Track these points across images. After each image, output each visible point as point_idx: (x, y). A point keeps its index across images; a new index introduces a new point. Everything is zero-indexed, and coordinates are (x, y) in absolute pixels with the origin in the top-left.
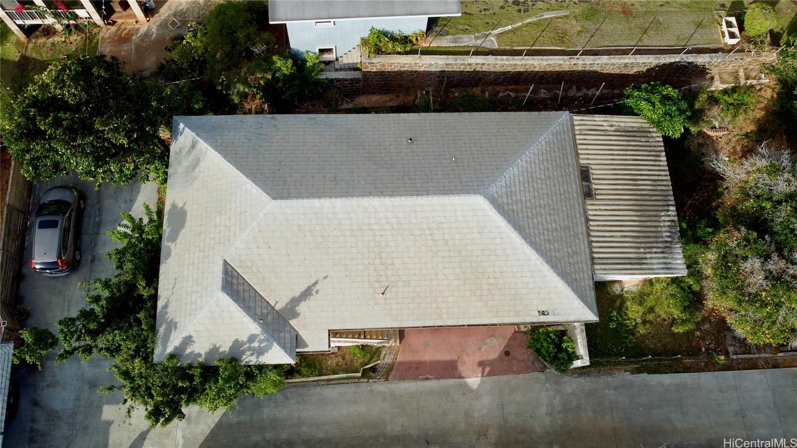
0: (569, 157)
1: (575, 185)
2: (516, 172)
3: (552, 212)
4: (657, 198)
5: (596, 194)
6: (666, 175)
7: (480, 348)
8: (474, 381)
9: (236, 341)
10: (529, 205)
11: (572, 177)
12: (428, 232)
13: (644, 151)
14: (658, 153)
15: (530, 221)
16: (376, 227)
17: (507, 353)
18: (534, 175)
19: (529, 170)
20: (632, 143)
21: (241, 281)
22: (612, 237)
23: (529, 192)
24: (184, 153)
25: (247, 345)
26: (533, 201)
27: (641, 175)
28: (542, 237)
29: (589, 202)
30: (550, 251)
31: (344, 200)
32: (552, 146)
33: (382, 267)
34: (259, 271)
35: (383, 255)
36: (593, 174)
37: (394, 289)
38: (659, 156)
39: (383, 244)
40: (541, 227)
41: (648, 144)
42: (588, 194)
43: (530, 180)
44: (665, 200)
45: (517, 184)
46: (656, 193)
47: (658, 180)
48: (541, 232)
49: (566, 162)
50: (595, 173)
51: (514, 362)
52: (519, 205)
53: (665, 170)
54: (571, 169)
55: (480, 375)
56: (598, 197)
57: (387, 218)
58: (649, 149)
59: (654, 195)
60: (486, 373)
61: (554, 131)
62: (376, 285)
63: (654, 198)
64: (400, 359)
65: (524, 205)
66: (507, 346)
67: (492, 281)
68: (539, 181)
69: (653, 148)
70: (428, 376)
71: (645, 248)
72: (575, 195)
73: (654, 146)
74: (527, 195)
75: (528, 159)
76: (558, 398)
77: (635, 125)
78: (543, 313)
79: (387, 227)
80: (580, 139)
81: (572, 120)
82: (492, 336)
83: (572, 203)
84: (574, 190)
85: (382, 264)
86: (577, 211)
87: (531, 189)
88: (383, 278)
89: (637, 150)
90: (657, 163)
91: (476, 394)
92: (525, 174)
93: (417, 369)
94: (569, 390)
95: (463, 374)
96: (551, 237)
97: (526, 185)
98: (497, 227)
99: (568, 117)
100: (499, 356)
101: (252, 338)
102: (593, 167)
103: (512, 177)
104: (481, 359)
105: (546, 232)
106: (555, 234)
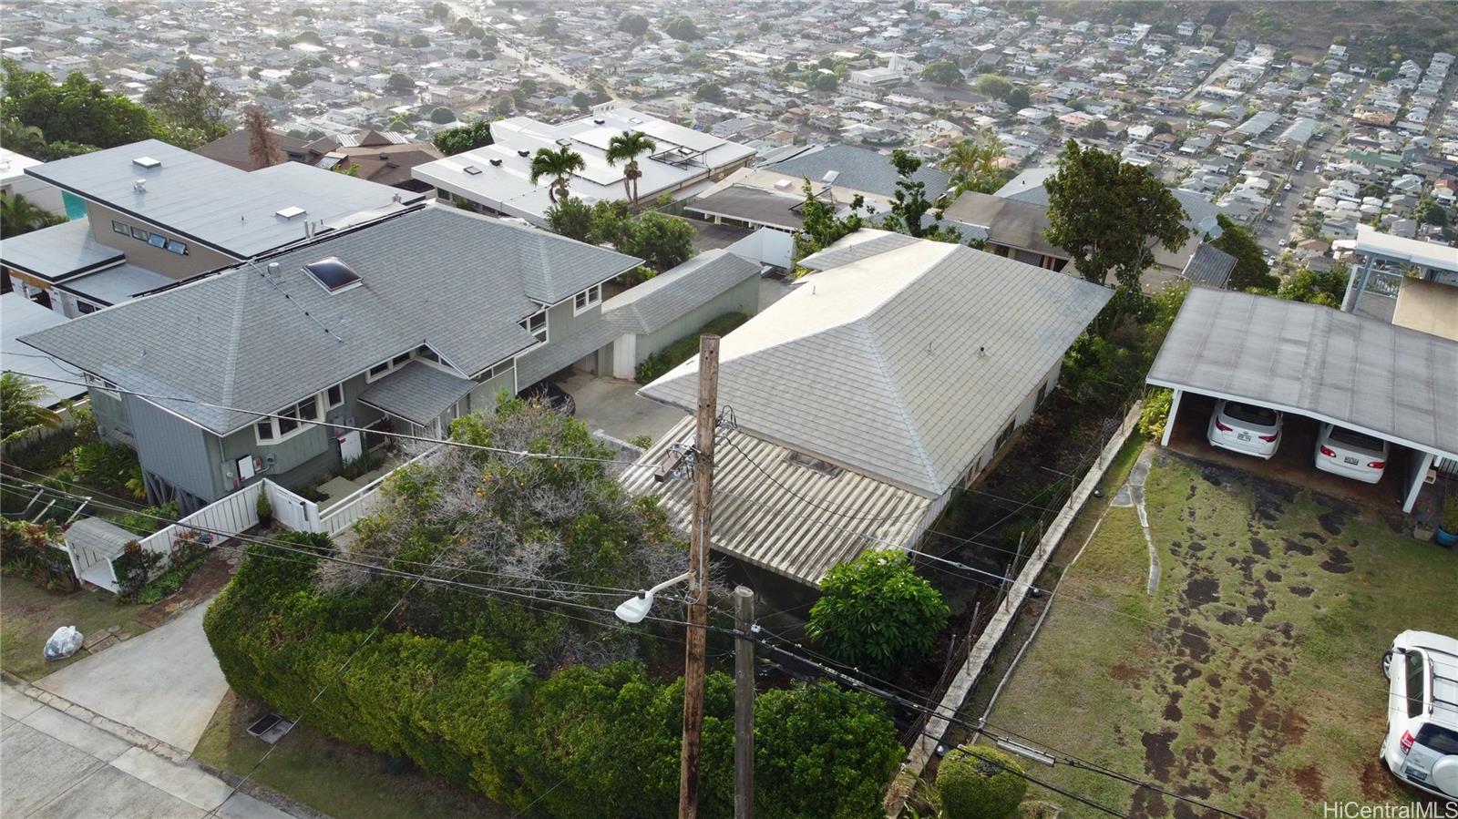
0: (864, 458)
1: (821, 445)
2: (874, 370)
3: (800, 394)
4: (729, 524)
5: (791, 465)
6: (753, 554)
10: (823, 368)
11: (832, 447)
13: (814, 550)
14: (798, 564)
15: (802, 361)
18: (860, 392)
19: (870, 389)
20: (838, 543)
23: (841, 376)
26: (826, 375)
27: (778, 526)
28: (774, 366)
29: (785, 453)
30: (753, 368)
32: (893, 438)
36: (822, 476)
38: (792, 563)
40: (788, 370)
41: (823, 561)
42: (795, 458)
43: (856, 385)
45: (858, 366)
46: (737, 527)
47: (754, 541)
48: (782, 368)
49: (859, 449)
50: (821, 482)
52: (830, 357)
53: (763, 557)
54: (845, 451)
56: (784, 465)
58: (814, 558)
59: (735, 523)
61: (915, 453)
63: (733, 520)
65: (827, 363)
68: (848, 395)
69: (811, 563)
72: (805, 437)
73: (812, 567)
74: (838, 372)
75: (885, 393)
80: (886, 491)
83: (797, 427)
84: (813, 440)
86: (782, 429)
87: (843, 380)
89: (822, 542)
90: (782, 554)
92: (866, 381)
96: (768, 377)
97: (851, 376)
99: (931, 489)
103: (870, 363)
105: (778, 374)
106: (770, 384)
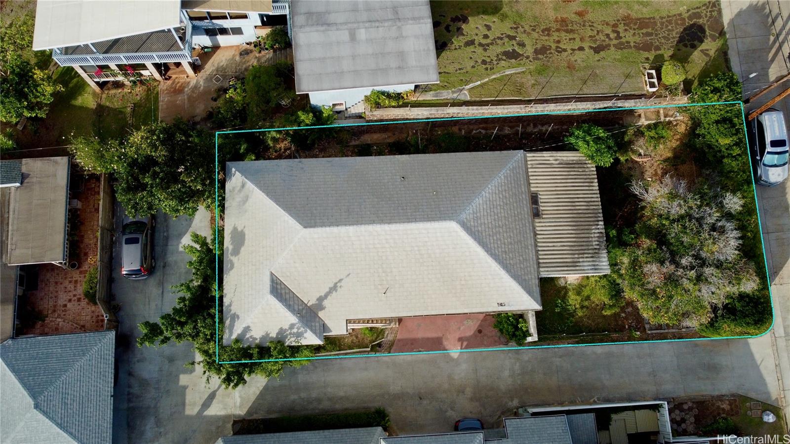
0: (523, 187)
1: (526, 208)
2: (481, 202)
3: (508, 230)
4: (590, 215)
5: (542, 214)
6: (597, 197)
7: (459, 328)
8: (455, 352)
9: (281, 329)
10: (490, 226)
11: (525, 202)
12: (416, 248)
13: (581, 179)
14: (592, 180)
15: (491, 238)
16: (378, 246)
17: (480, 331)
18: (495, 203)
19: (491, 199)
20: (572, 173)
21: (283, 286)
22: (554, 246)
23: (491, 216)
24: (236, 191)
25: (289, 331)
26: (493, 223)
27: (578, 198)
28: (500, 250)
29: (537, 220)
30: (506, 260)
31: (355, 227)
32: (509, 179)
33: (384, 274)
34: (295, 279)
35: (384, 266)
36: (540, 199)
37: (392, 290)
38: (592, 182)
39: (384, 258)
40: (499, 243)
41: (584, 173)
42: (537, 214)
43: (492, 207)
44: (595, 217)
45: (482, 211)
46: (589, 211)
47: (591, 202)
48: (499, 246)
49: (520, 190)
50: (542, 198)
51: (485, 338)
52: (483, 226)
53: (597, 194)
54: (524, 196)
55: (459, 348)
56: (544, 216)
57: (386, 239)
58: (585, 177)
59: (588, 213)
60: (463, 347)
61: (511, 167)
62: (380, 287)
63: (587, 215)
64: (399, 337)
65: (486, 226)
66: (480, 326)
67: (463, 282)
68: (499, 207)
69: (588, 177)
70: (420, 349)
71: (579, 254)
72: (526, 216)
73: (589, 175)
74: (489, 218)
75: (490, 191)
76: (518, 364)
77: (575, 158)
78: (501, 305)
79: (387, 245)
80: (532, 172)
81: (525, 157)
82: (469, 319)
83: (523, 222)
84: (526, 212)
85: (383, 272)
86: (528, 228)
87: (492, 213)
88: (385, 282)
89: (575, 179)
90: (591, 188)
91: (456, 362)
92: (488, 203)
93: (412, 344)
94: (526, 358)
95: (447, 348)
96: (507, 249)
97: (488, 211)
98: (467, 244)
99: (523, 155)
100: (474, 334)
101: (292, 326)
102: (541, 193)
103: (478, 206)
104: (460, 336)
105: (503, 246)
106: (510, 247)
